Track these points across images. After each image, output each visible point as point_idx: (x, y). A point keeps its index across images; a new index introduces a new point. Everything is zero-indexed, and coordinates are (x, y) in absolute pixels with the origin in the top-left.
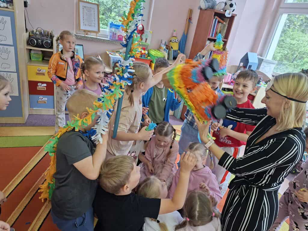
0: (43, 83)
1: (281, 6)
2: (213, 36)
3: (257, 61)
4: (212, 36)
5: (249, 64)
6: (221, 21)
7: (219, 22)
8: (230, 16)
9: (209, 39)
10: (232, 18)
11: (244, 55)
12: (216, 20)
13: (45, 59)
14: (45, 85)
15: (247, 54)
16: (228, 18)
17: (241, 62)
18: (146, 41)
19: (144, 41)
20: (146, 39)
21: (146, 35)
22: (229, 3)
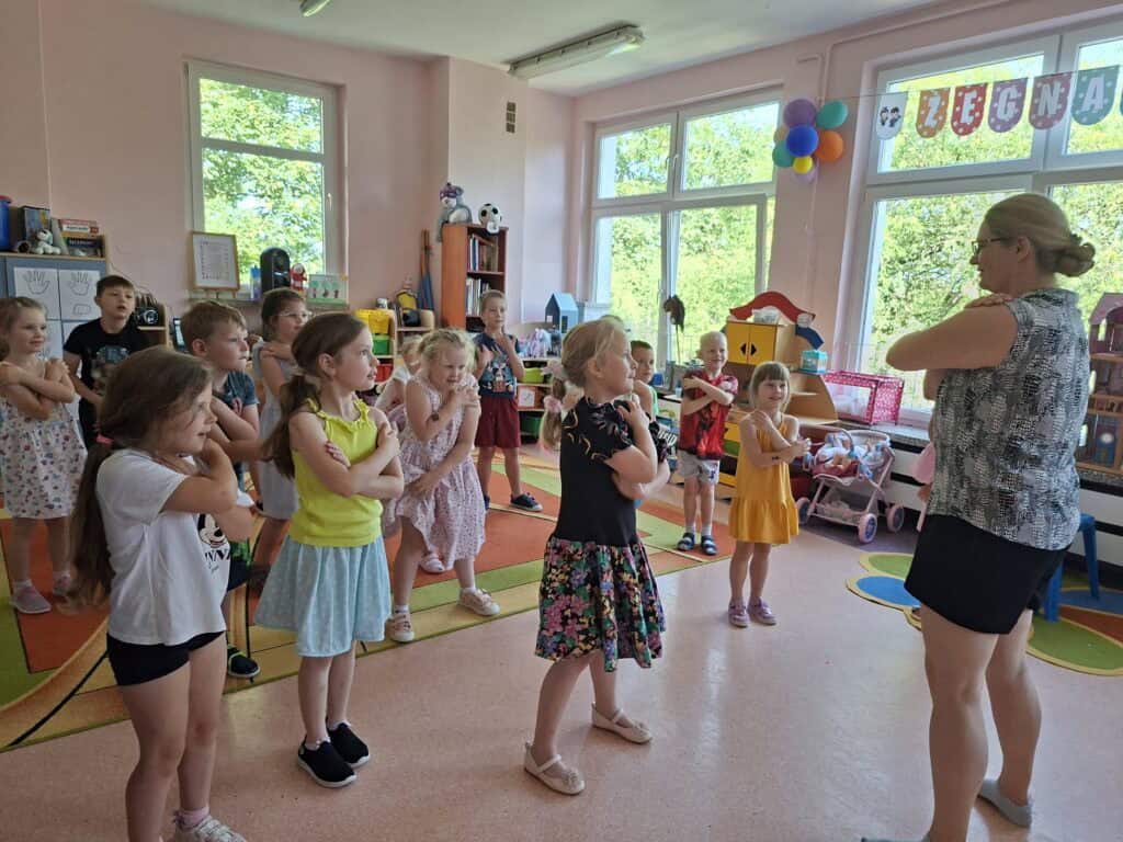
1: (594, 204)
2: (477, 268)
3: (575, 309)
4: (475, 268)
6: (484, 241)
7: (480, 243)
8: (497, 231)
9: (470, 275)
10: (502, 234)
11: (548, 300)
12: (474, 242)
15: (553, 297)
16: (494, 235)
17: (547, 314)
18: (336, 296)
19: (331, 296)
20: (337, 292)
21: (334, 284)
22: (491, 208)
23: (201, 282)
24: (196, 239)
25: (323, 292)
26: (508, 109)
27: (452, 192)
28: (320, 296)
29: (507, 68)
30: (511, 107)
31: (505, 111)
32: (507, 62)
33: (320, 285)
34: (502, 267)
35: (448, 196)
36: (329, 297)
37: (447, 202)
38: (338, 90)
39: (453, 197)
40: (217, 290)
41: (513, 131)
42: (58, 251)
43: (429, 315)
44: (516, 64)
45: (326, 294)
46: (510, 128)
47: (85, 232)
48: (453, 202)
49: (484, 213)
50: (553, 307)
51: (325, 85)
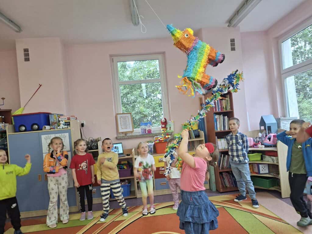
1: (282, 72)
2: (220, 110)
6: (223, 98)
8: (227, 92)
9: (217, 114)
10: (230, 93)
15: (262, 118)
16: (226, 94)
20: (170, 127)
21: (169, 125)
23: (121, 130)
24: (119, 116)
26: (231, 41)
29: (227, 25)
30: (233, 41)
31: (230, 43)
32: (226, 22)
34: (232, 108)
38: (163, 53)
41: (235, 50)
44: (230, 21)
46: (233, 49)
50: (262, 122)
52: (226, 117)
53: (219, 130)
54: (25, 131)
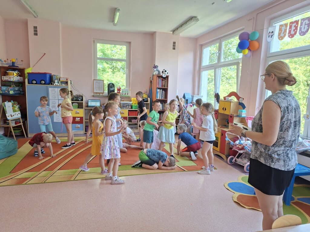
0: (78, 117)
1: (201, 68)
3: (191, 97)
4: (160, 87)
5: (186, 99)
6: (164, 79)
7: (162, 80)
9: (158, 88)
12: (160, 80)
13: (79, 107)
14: (79, 118)
15: (184, 94)
18: (128, 94)
19: (126, 94)
20: (128, 93)
21: (127, 92)
22: (165, 70)
23: (95, 91)
24: (95, 81)
25: (125, 93)
27: (155, 67)
28: (124, 94)
29: (172, 33)
30: (174, 43)
32: (171, 31)
33: (124, 92)
34: (167, 86)
35: (154, 68)
36: (126, 95)
37: (154, 69)
38: (130, 43)
39: (155, 68)
40: (99, 93)
42: (59, 84)
43: (149, 99)
44: (174, 31)
45: (125, 94)
46: (174, 49)
47: (65, 80)
48: (155, 69)
49: (163, 72)
51: (127, 42)
52: (164, 91)
53: (159, 98)
54: (36, 84)
